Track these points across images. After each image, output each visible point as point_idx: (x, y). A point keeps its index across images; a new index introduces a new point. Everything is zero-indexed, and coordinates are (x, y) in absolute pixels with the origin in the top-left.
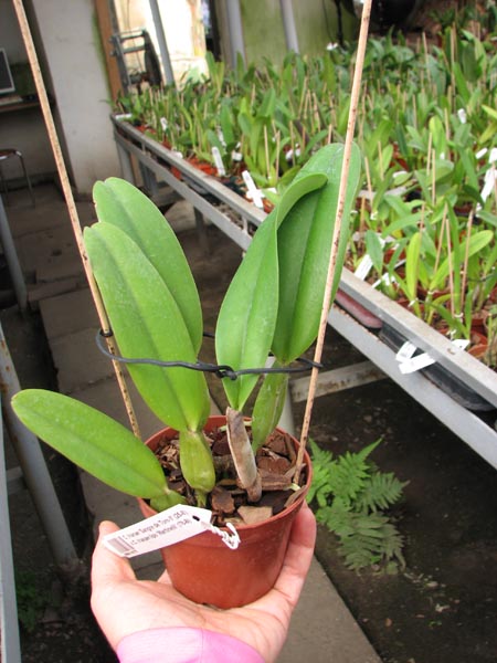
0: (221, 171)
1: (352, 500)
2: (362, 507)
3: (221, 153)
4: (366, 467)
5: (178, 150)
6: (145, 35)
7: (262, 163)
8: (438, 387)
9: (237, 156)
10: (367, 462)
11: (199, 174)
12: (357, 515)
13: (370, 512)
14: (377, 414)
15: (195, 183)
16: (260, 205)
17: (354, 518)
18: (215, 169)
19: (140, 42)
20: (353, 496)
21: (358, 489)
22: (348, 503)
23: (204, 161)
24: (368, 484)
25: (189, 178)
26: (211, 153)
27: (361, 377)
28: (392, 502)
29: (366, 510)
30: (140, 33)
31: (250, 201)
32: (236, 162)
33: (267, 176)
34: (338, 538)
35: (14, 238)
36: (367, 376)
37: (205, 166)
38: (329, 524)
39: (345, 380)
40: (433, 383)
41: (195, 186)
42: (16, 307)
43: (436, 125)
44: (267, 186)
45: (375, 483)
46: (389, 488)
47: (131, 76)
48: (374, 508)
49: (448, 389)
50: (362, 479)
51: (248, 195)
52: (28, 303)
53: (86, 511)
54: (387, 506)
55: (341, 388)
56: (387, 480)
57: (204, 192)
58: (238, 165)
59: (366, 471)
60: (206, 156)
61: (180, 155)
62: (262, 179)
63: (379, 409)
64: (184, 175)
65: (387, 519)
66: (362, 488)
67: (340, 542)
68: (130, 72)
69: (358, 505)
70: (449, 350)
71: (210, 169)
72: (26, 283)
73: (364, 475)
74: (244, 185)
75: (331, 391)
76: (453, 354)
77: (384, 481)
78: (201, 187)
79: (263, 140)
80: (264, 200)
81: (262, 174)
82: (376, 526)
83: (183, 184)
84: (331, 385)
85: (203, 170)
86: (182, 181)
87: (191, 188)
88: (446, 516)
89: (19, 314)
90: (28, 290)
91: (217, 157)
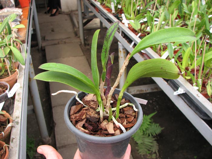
0: (113, 11)
1: (143, 131)
2: (147, 134)
3: (114, 4)
4: (150, 121)
5: (98, 2)
7: (129, 11)
8: (189, 106)
9: (120, 7)
10: (150, 119)
11: (105, 11)
12: (145, 136)
13: (149, 135)
14: (154, 100)
15: (104, 14)
16: (127, 26)
17: (144, 137)
18: (111, 10)
20: (144, 130)
21: (146, 127)
22: (142, 132)
23: (107, 7)
24: (150, 126)
25: (102, 12)
26: (111, 4)
27: (152, 89)
28: (157, 134)
29: (148, 135)
31: (124, 24)
32: (119, 8)
33: (130, 15)
34: (137, 144)
35: (39, 24)
36: (154, 89)
37: (108, 9)
38: (135, 138)
39: (147, 90)
40: (187, 105)
41: (104, 15)
42: (37, 47)
43: (195, 4)
44: (130, 19)
45: (152, 127)
46: (157, 129)
48: (151, 135)
49: (194, 109)
50: (148, 125)
51: (123, 22)
52: (42, 47)
53: (53, 122)
54: (155, 135)
55: (145, 92)
56: (157, 126)
57: (107, 18)
58: (119, 10)
59: (150, 122)
60: (108, 5)
61: (99, 3)
62: (128, 16)
63: (155, 99)
64: (100, 11)
65: (154, 139)
66: (147, 128)
67: (138, 145)
69: (145, 133)
70: (197, 95)
71: (110, 10)
72: (42, 39)
73: (149, 123)
74: (122, 18)
75: (141, 92)
76: (199, 97)
77: (155, 126)
78: (105, 16)
79: (131, 2)
80: (129, 24)
81: (128, 14)
82: (151, 141)
83: (99, 14)
84: (141, 91)
85: (107, 10)
86: (99, 13)
87: (102, 15)
88: (174, 140)
89: (38, 50)
90: (42, 42)
91: (112, 7)
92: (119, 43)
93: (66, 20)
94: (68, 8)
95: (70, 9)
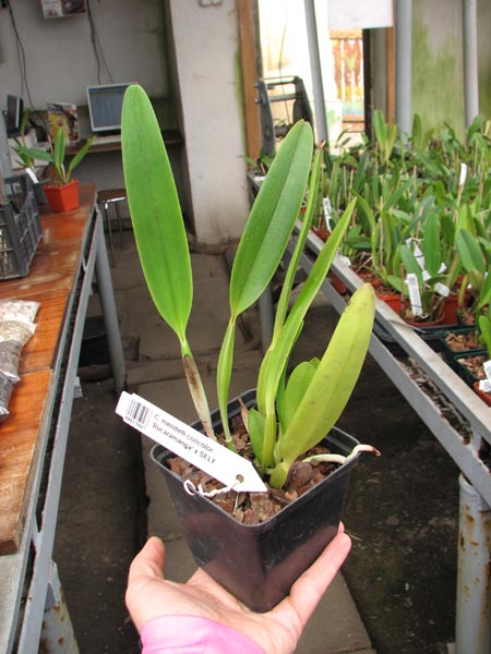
0: (417, 309)
6: (297, 81)
18: (408, 304)
19: (291, 89)
23: (389, 288)
26: (404, 281)
30: (292, 79)
32: (439, 296)
47: (276, 127)
52: (126, 385)
60: (393, 281)
68: (275, 123)
90: (128, 368)
91: (413, 289)
92: (463, 482)
93: (212, 275)
94: (218, 230)
95: (226, 236)
